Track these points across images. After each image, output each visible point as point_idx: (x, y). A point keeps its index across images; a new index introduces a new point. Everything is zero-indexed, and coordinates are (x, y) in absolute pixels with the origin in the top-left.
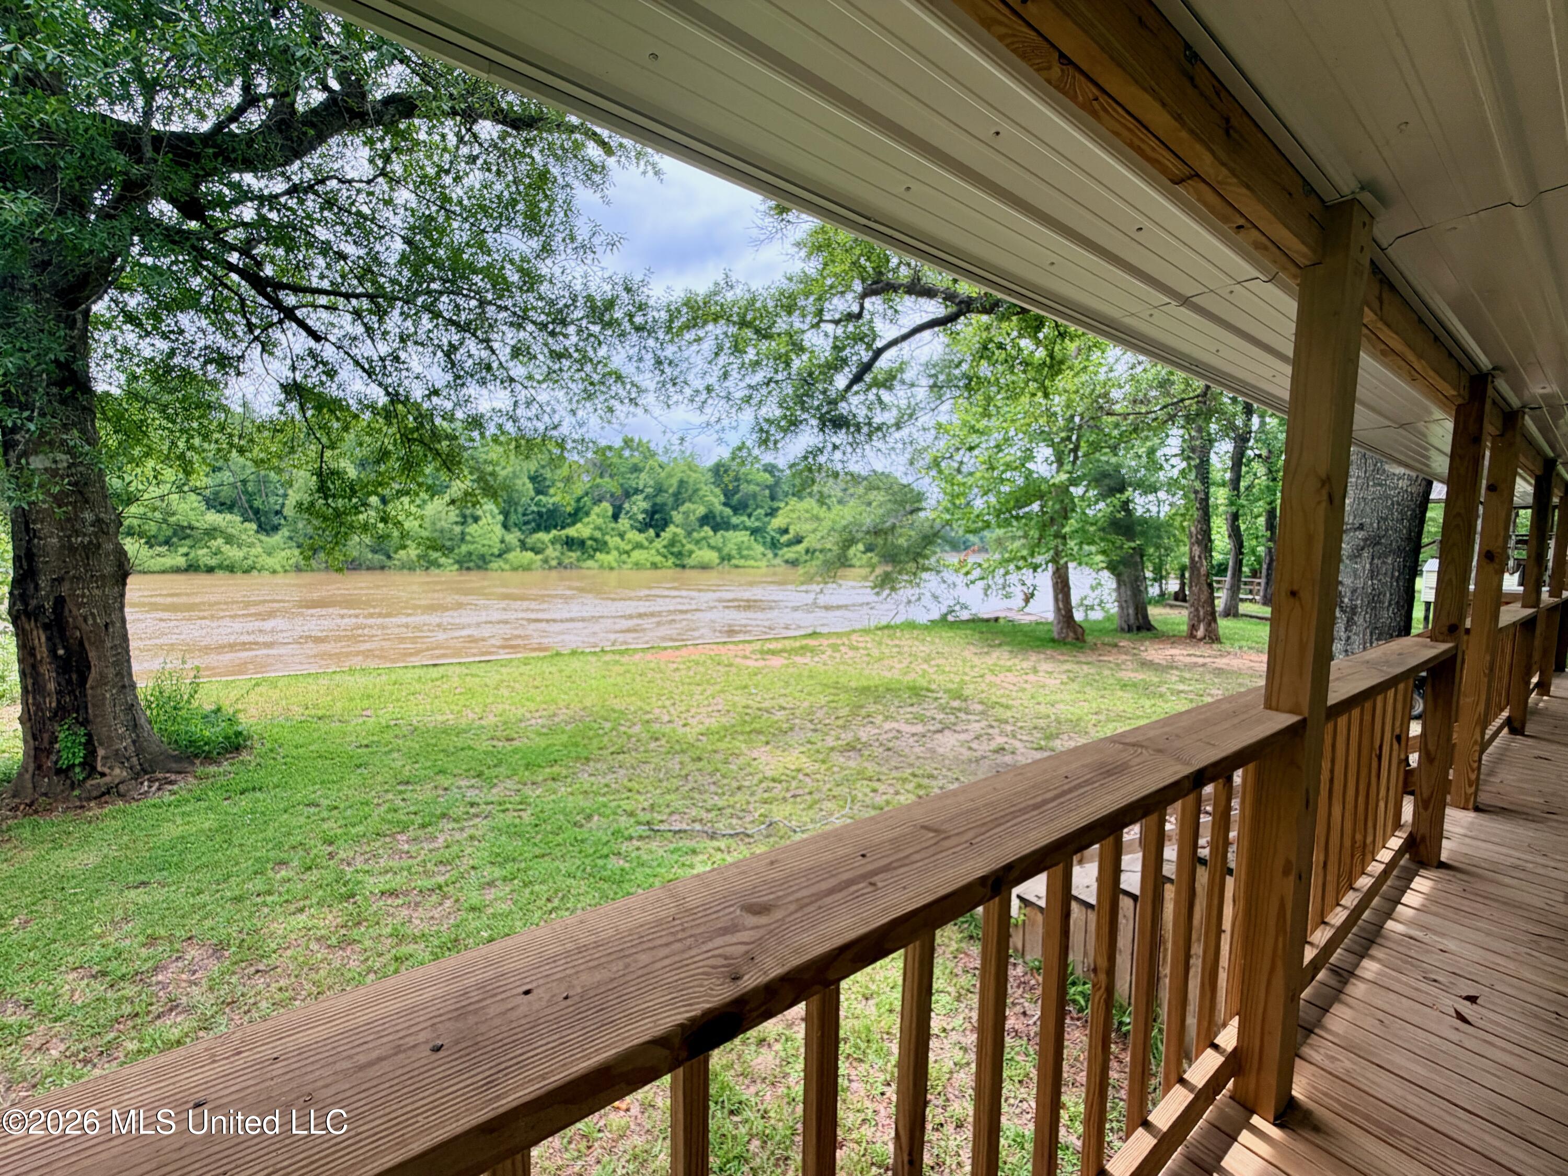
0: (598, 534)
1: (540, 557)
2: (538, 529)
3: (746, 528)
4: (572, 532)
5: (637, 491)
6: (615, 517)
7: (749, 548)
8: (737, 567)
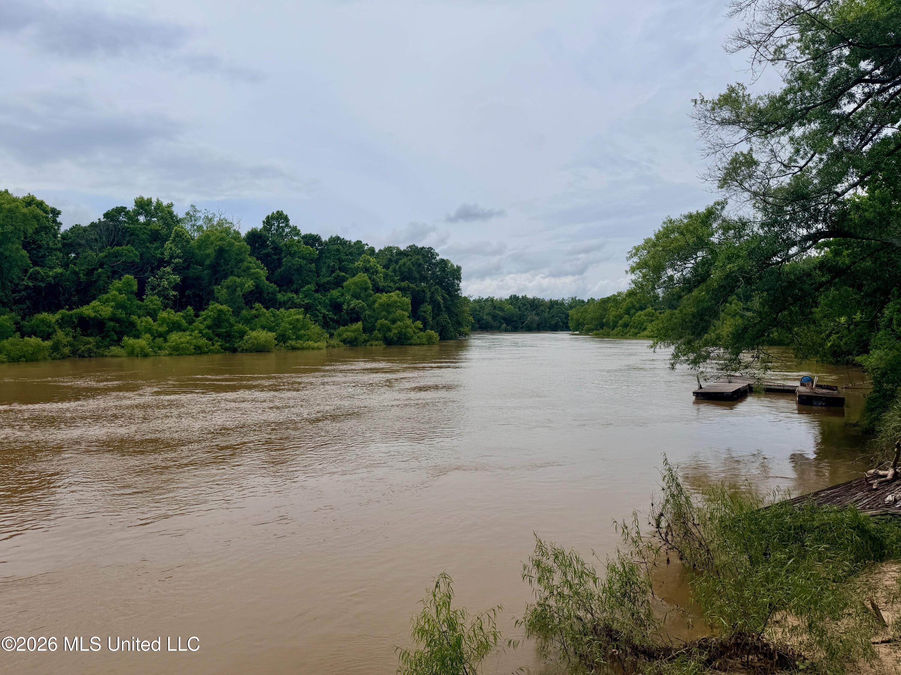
0: (121, 314)
1: (48, 343)
2: (36, 309)
3: (299, 306)
4: (87, 310)
5: (162, 263)
6: (140, 294)
7: (304, 327)
8: (294, 349)
